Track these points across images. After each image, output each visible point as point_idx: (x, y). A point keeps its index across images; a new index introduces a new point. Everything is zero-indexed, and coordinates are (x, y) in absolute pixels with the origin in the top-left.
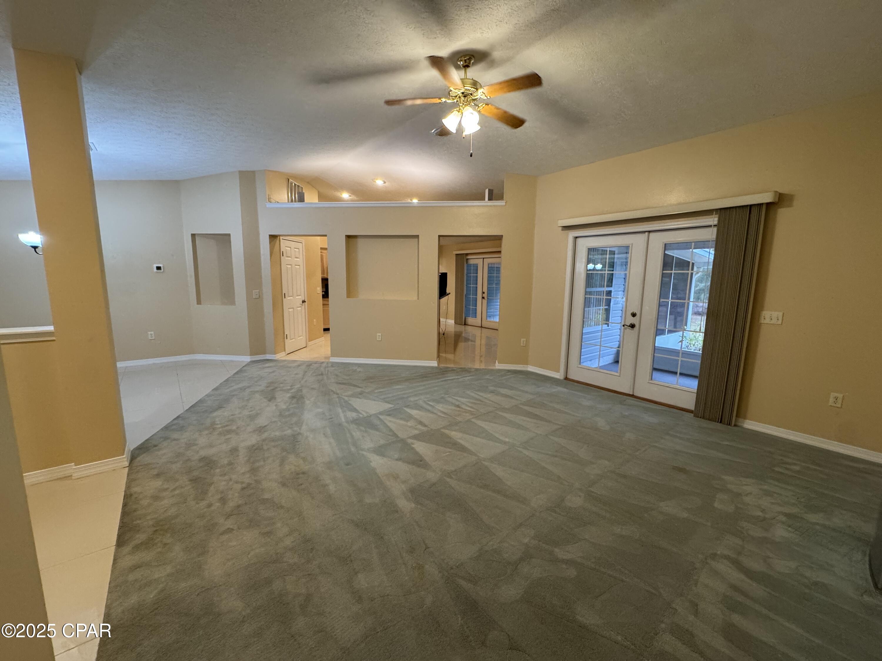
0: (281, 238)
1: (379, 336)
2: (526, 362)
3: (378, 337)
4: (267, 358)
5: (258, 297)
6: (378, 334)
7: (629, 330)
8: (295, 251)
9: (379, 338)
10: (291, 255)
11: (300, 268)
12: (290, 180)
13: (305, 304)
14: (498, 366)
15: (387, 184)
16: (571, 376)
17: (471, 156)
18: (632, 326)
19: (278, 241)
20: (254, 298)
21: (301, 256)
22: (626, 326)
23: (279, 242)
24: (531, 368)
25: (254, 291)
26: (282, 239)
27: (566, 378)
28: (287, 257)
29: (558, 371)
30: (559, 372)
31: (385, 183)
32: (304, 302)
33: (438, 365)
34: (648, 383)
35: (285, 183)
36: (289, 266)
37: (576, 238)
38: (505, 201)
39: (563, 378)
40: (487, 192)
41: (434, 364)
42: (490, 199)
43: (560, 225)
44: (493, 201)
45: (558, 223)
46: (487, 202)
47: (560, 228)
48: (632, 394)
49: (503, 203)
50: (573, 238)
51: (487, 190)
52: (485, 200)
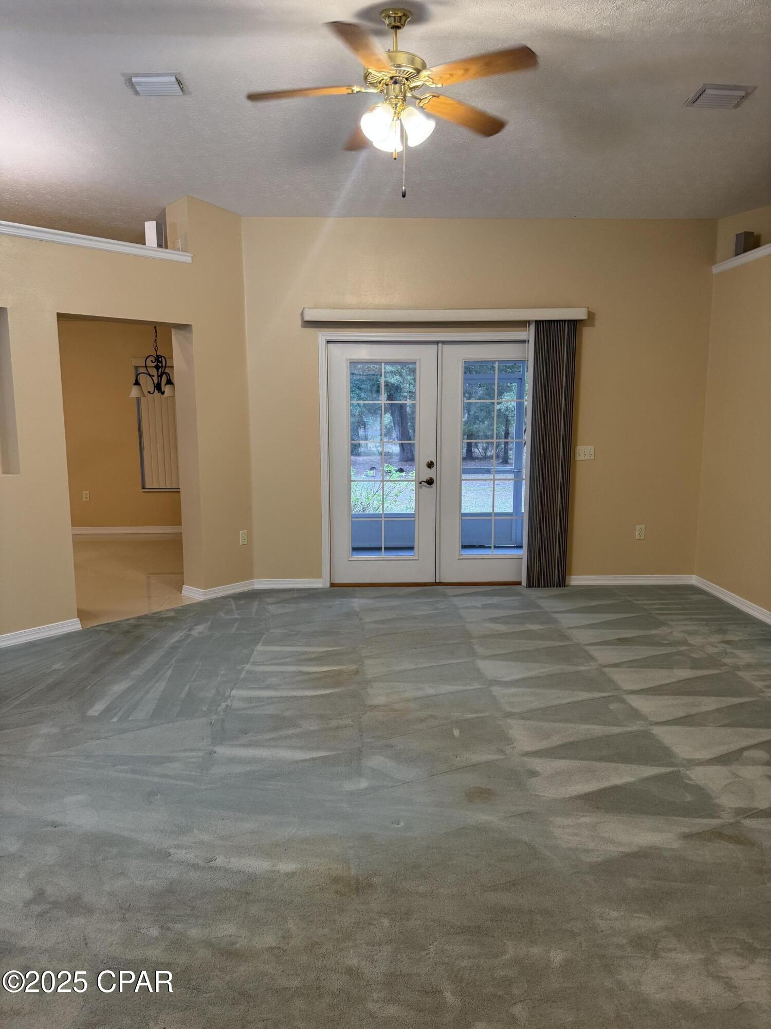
2: (249, 575)
7: (426, 489)
14: (193, 594)
16: (337, 580)
17: (404, 196)
18: (430, 482)
22: (423, 483)
24: (260, 584)
27: (332, 585)
29: (319, 575)
30: (321, 577)
33: (82, 625)
34: (459, 559)
37: (328, 342)
38: (192, 255)
39: (328, 585)
40: (150, 229)
41: (74, 625)
42: (160, 245)
43: (307, 318)
44: (166, 250)
45: (302, 314)
46: (151, 249)
47: (299, 323)
48: (437, 581)
49: (187, 258)
50: (324, 343)
51: (153, 224)
52: (147, 244)
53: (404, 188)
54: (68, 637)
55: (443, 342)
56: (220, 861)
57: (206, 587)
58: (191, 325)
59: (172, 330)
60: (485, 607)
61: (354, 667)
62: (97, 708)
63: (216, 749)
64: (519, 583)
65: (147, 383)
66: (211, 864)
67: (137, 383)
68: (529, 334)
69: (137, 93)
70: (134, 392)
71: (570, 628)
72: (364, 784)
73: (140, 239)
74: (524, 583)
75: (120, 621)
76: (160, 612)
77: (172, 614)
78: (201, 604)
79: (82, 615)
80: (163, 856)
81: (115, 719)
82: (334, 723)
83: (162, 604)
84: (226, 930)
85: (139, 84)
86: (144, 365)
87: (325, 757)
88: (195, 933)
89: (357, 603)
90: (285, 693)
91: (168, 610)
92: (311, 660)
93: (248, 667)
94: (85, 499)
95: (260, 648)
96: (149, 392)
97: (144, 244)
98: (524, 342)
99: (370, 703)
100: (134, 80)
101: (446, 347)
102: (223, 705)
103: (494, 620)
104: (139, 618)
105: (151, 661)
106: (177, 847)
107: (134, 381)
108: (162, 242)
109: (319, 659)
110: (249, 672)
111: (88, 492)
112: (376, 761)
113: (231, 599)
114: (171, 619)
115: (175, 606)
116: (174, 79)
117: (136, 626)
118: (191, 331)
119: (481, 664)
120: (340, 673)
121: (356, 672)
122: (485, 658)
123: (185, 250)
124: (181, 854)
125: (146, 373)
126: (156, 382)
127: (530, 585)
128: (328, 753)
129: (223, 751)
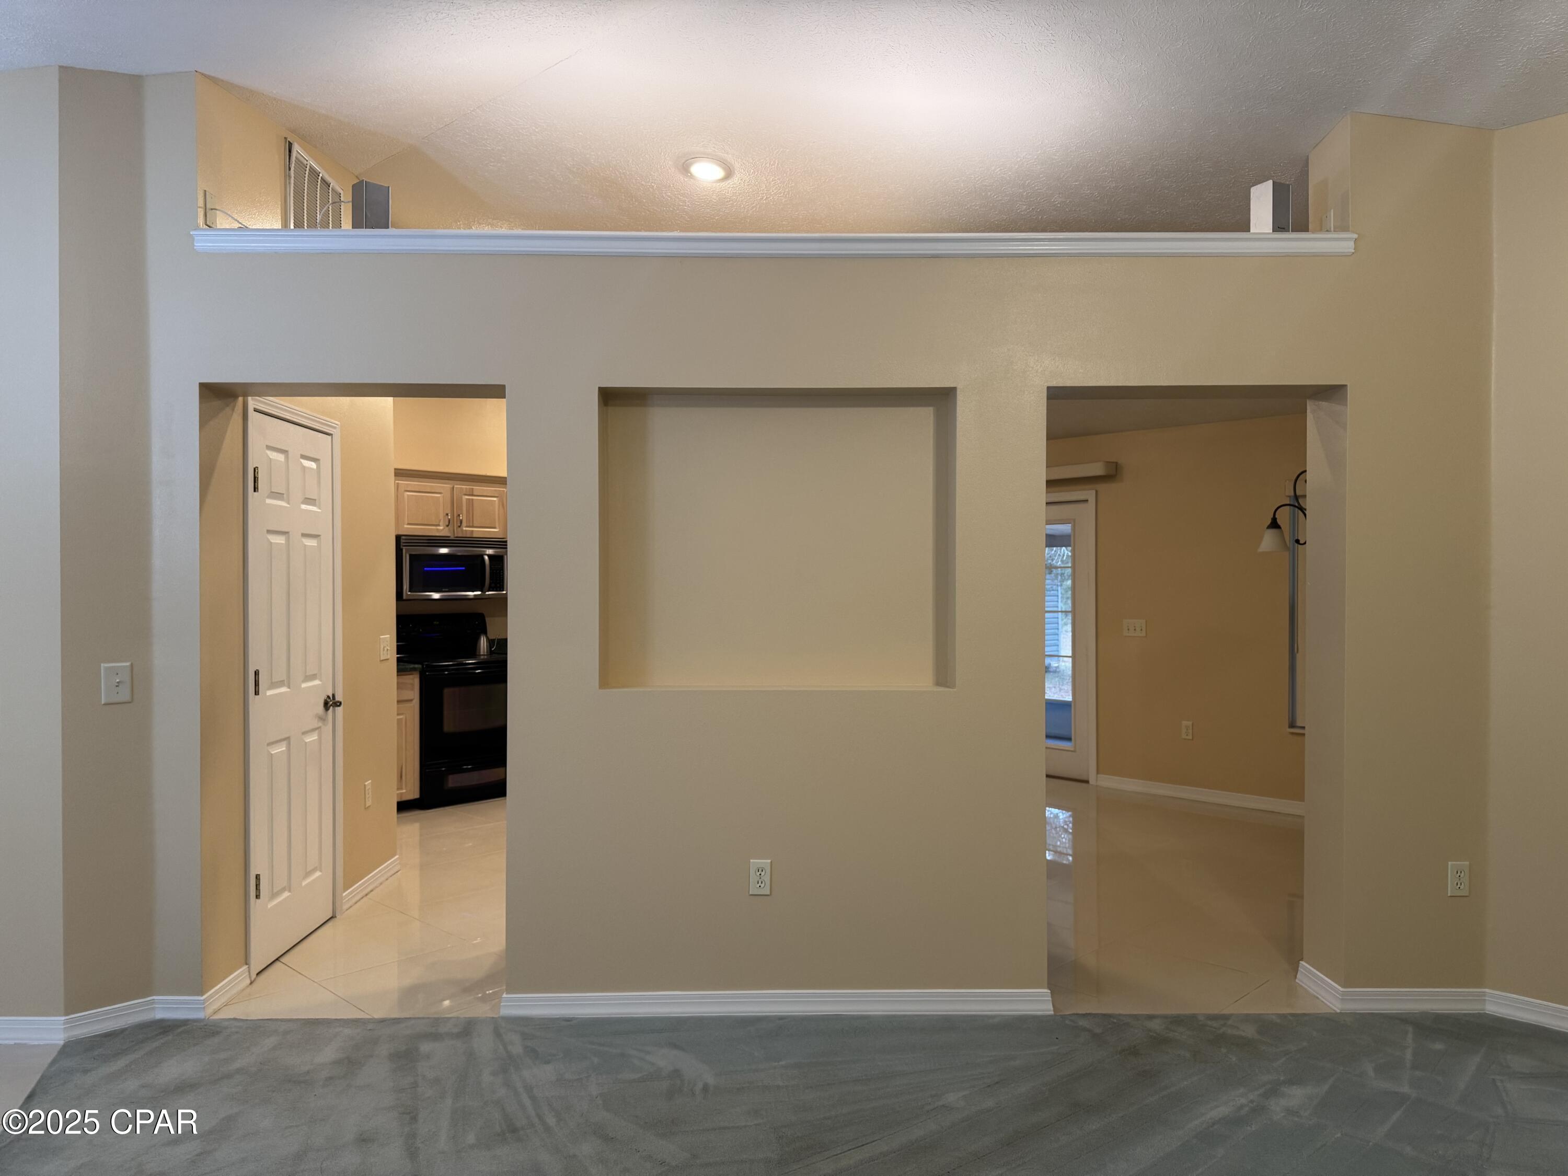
0: (252, 403)
1: (760, 870)
3: (754, 879)
4: (159, 1015)
5: (124, 694)
6: (757, 865)
8: (304, 468)
9: (760, 881)
10: (288, 489)
11: (319, 546)
12: (296, 148)
13: (334, 712)
15: (735, 180)
19: (237, 417)
20: (104, 698)
21: (326, 496)
23: (240, 421)
24: (1503, 1003)
25: (103, 669)
26: (256, 410)
28: (278, 495)
31: (729, 174)
32: (330, 703)
33: (1051, 1007)
35: (276, 157)
36: (279, 540)
38: (1355, 236)
40: (1262, 199)
41: (1036, 1001)
42: (1279, 226)
44: (1297, 235)
46: (1260, 238)
49: (1342, 244)
51: (1269, 185)
52: (1252, 231)
58: (1346, 386)
59: (1308, 401)
67: (1274, 525)
70: (1269, 542)
73: (1244, 225)
75: (1136, 1017)
76: (1226, 1017)
94: (1184, 736)
96: (1297, 541)
97: (1246, 230)
107: (1269, 522)
108: (1287, 221)
111: (1190, 723)
113: (1410, 1029)
118: (1343, 401)
123: (1341, 228)
125: (1295, 506)
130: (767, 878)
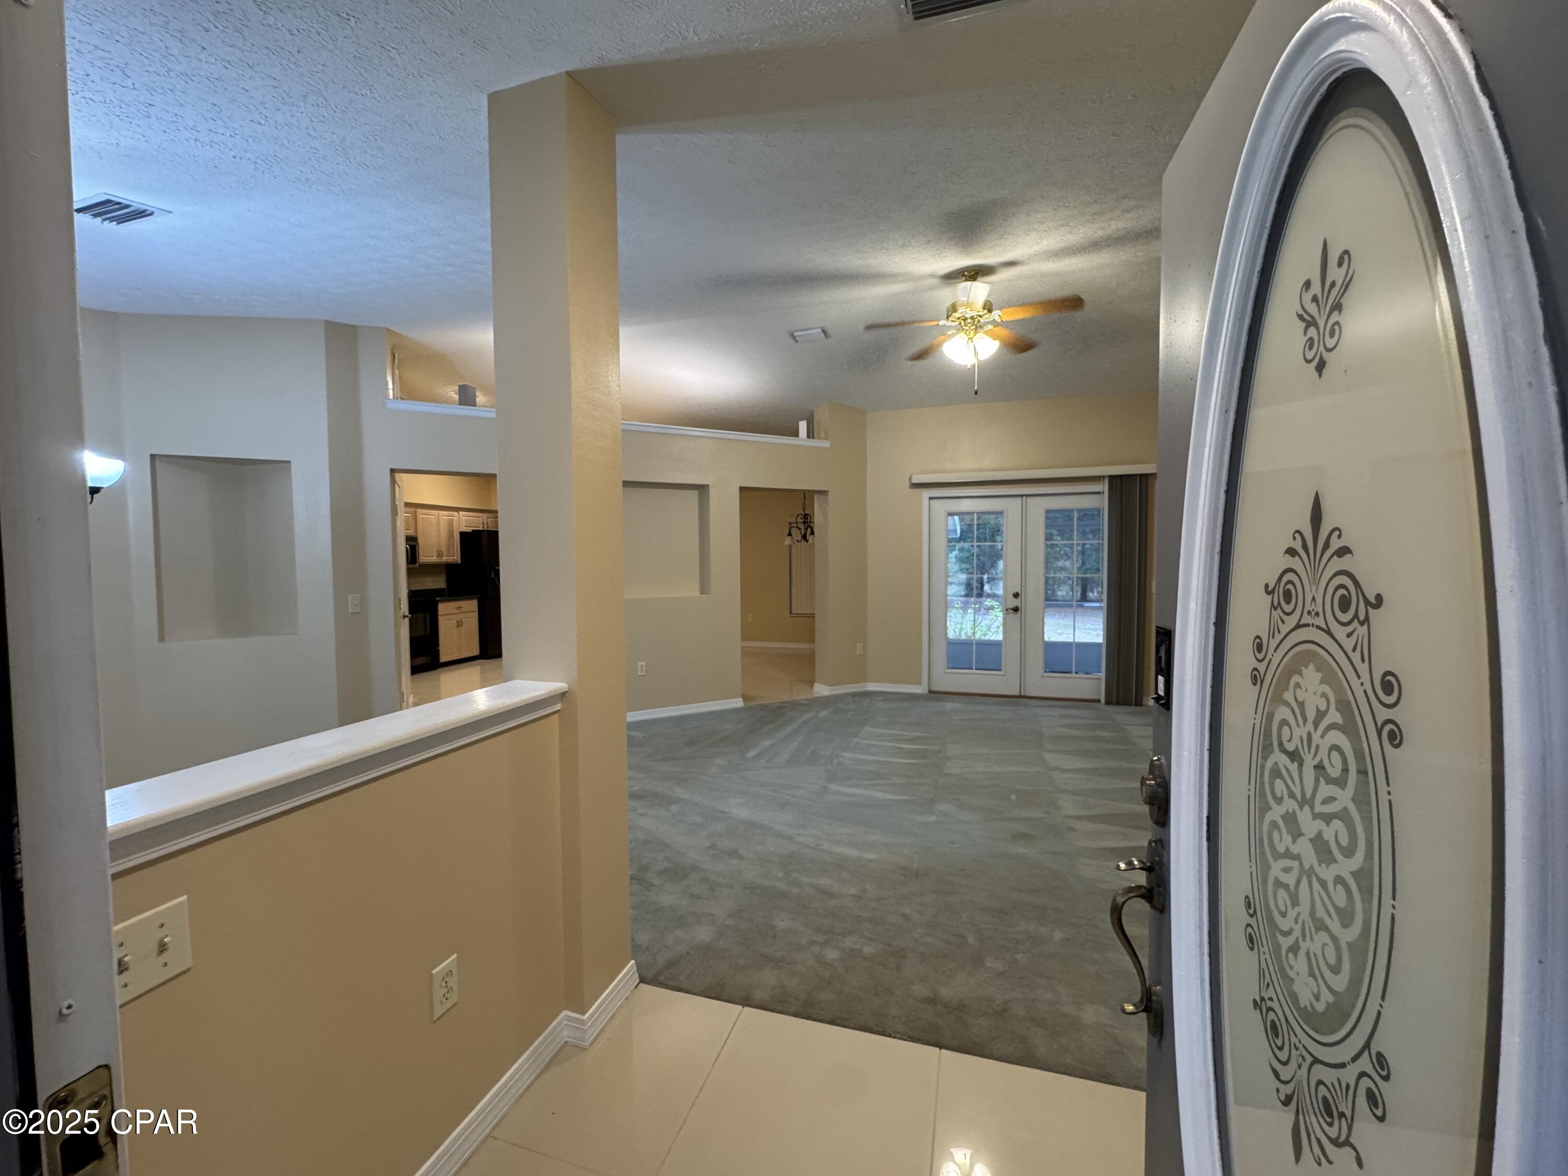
1: (642, 666)
2: (863, 679)
3: (639, 669)
6: (640, 663)
7: (1012, 616)
9: (641, 671)
14: (821, 690)
16: (934, 689)
17: (976, 393)
18: (1016, 610)
20: (350, 612)
22: (1009, 610)
24: (872, 687)
25: (350, 596)
27: (930, 692)
29: (919, 683)
30: (921, 684)
33: (745, 704)
34: (1042, 677)
37: (931, 498)
38: (830, 442)
39: (926, 691)
40: (803, 426)
41: (738, 703)
42: (808, 437)
43: (914, 481)
44: (813, 440)
45: (910, 479)
46: (803, 440)
47: (908, 485)
48: (1023, 694)
49: (826, 444)
50: (927, 499)
51: (805, 422)
52: (800, 437)
53: (976, 388)
54: (736, 710)
55: (1027, 496)
56: (826, 846)
57: (832, 684)
58: (828, 491)
59: (815, 495)
60: (1062, 716)
61: (937, 748)
62: (751, 754)
63: (828, 785)
64: (1099, 701)
65: (797, 534)
66: (819, 847)
67: (790, 534)
68: (1104, 487)
69: (797, 341)
70: (788, 541)
71: (1139, 737)
72: (932, 819)
73: (796, 434)
74: (1103, 701)
75: (769, 704)
76: (797, 700)
77: (805, 702)
78: (827, 697)
79: (745, 698)
80: (789, 838)
81: (763, 761)
82: (916, 781)
83: (800, 695)
84: (825, 882)
85: (799, 336)
86: (795, 521)
87: (907, 800)
88: (805, 879)
89: (948, 706)
90: (881, 759)
91: (804, 700)
92: (905, 740)
93: (856, 740)
94: (751, 620)
95: (867, 728)
96: (798, 541)
97: (798, 436)
98: (1099, 493)
99: (947, 771)
100: (795, 334)
101: (1029, 499)
102: (836, 761)
103: (1068, 726)
104: (782, 703)
105: (790, 729)
106: (799, 835)
107: (788, 533)
108: (810, 435)
109: (911, 740)
110: (857, 743)
111: (754, 614)
112: (943, 807)
113: (847, 696)
114: (805, 705)
115: (809, 697)
116: (820, 330)
117: (780, 708)
118: (827, 495)
119: (1046, 756)
120: (926, 751)
121: (940, 752)
122: (1051, 751)
123: (826, 439)
124: (801, 839)
125: (796, 527)
126: (803, 533)
127: (1108, 702)
128: (910, 798)
129: (834, 787)
130: (644, 669)
